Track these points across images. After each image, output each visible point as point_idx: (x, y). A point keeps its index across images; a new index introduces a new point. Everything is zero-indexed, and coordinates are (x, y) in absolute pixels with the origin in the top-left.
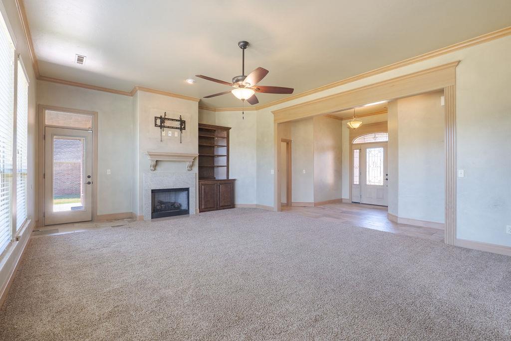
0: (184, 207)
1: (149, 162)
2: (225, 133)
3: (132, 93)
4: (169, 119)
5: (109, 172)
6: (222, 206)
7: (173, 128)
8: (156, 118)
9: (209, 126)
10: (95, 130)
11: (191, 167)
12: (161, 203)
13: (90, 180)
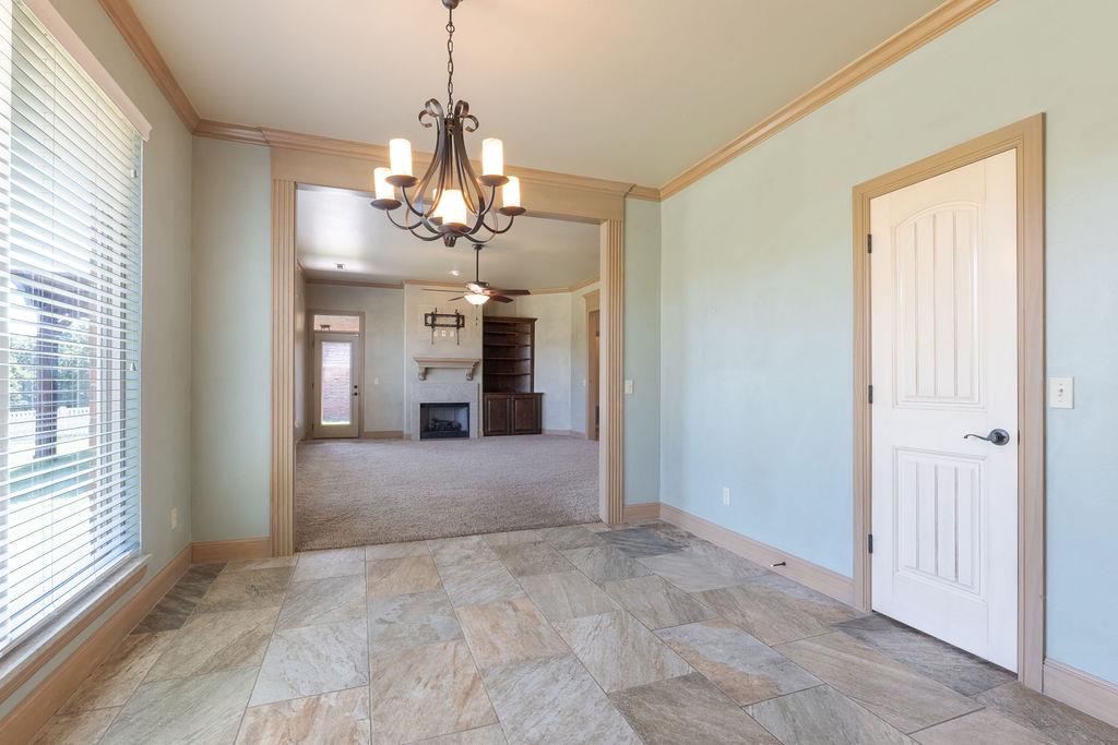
0: (464, 428)
1: (417, 369)
2: (529, 326)
3: (401, 286)
4: (442, 315)
5: (376, 382)
6: (519, 430)
7: (447, 326)
8: (426, 316)
9: (502, 318)
10: (362, 333)
11: (472, 375)
12: (436, 421)
13: (356, 390)
